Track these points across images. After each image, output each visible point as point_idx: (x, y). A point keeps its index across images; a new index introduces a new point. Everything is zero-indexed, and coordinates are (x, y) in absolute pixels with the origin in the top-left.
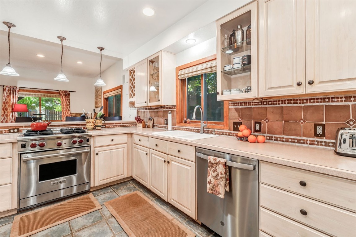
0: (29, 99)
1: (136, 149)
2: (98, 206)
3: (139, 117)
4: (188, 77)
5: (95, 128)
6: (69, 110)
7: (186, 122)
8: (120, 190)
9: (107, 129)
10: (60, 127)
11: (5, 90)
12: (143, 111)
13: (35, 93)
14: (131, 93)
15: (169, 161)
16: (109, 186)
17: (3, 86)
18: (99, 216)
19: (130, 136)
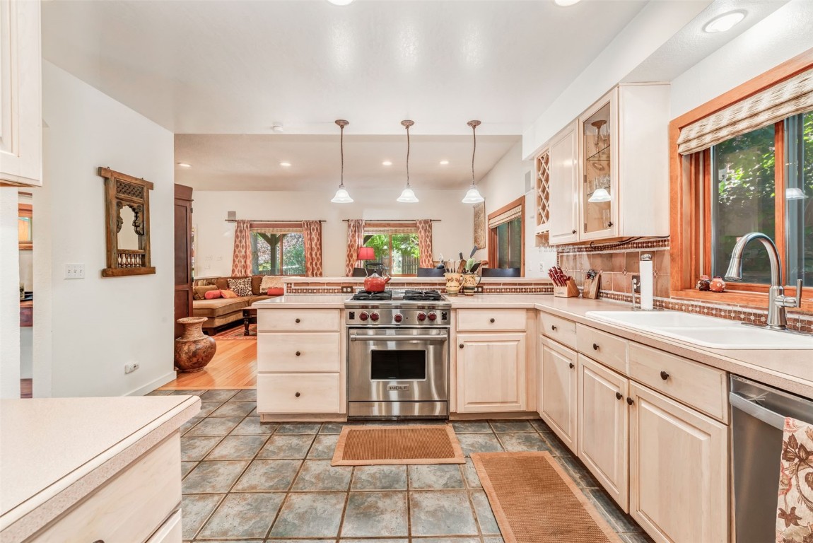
0: (380, 238)
1: (546, 348)
2: (460, 456)
3: (559, 269)
4: (715, 144)
5: (463, 292)
6: (430, 256)
7: (706, 288)
8: (508, 437)
9: (485, 295)
10: (406, 287)
11: (349, 226)
12: (571, 254)
13: (382, 229)
14: (541, 211)
15: (633, 397)
16: (487, 421)
17: (348, 221)
18: (458, 478)
19: (532, 314)
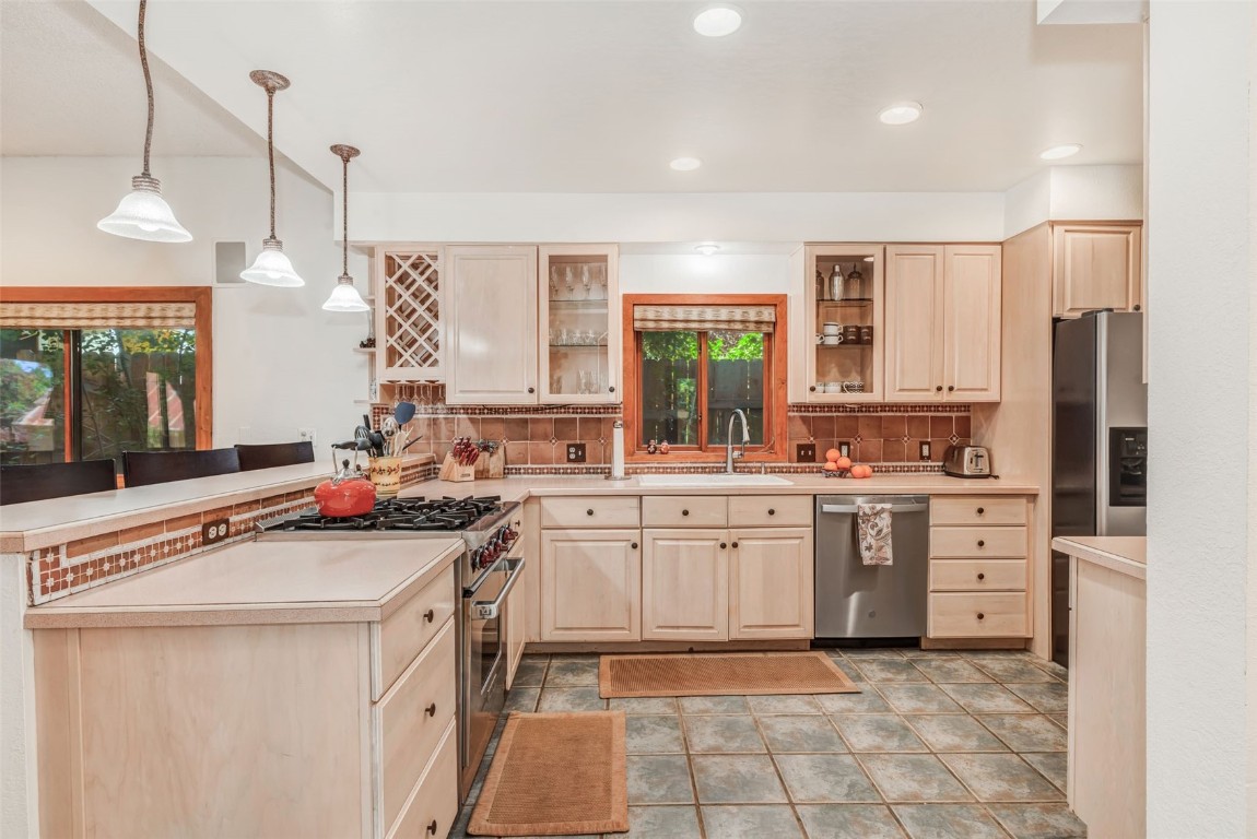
1: (562, 544)
15: (737, 541)
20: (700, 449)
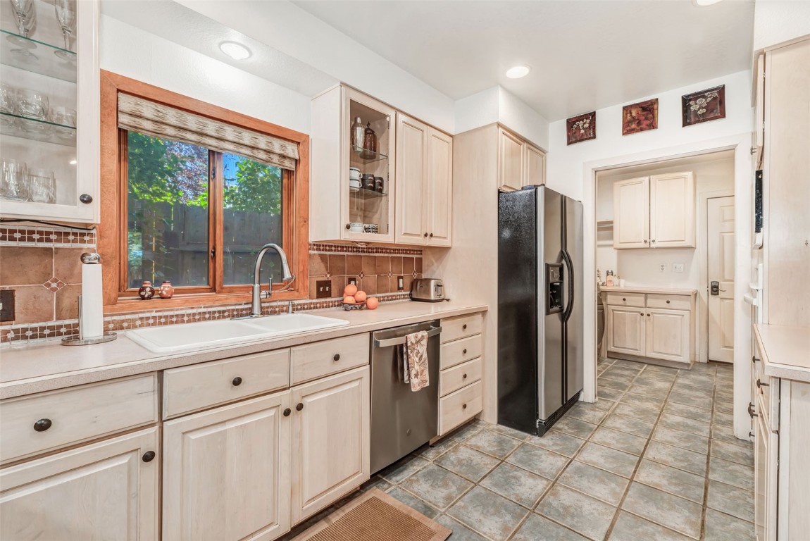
20: (213, 289)
